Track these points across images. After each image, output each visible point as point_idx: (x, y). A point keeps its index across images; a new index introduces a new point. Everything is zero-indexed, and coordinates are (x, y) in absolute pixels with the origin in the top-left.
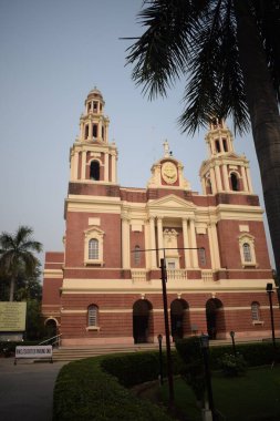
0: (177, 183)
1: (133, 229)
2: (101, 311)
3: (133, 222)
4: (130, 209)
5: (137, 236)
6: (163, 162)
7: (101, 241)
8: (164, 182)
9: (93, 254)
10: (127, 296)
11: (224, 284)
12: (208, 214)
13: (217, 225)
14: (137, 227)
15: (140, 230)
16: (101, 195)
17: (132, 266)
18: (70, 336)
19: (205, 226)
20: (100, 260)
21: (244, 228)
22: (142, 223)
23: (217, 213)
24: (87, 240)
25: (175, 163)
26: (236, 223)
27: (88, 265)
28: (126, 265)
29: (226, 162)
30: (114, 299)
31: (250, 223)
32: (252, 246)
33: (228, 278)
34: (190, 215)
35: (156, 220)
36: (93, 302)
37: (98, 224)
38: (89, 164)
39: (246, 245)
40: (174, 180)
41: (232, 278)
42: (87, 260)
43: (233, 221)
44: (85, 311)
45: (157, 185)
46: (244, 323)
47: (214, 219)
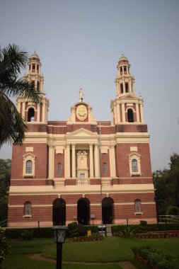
0: (86, 120)
1: (57, 152)
2: (33, 206)
3: (57, 148)
4: (54, 139)
5: (59, 157)
6: (77, 105)
7: (33, 161)
8: (77, 120)
9: (29, 170)
10: (49, 196)
11: (117, 187)
12: (110, 139)
13: (115, 147)
14: (59, 151)
15: (62, 152)
16: (34, 131)
17: (55, 177)
18: (14, 221)
19: (107, 148)
20: (33, 174)
21: (134, 149)
22: (63, 148)
23: (115, 138)
24: (25, 162)
25: (86, 105)
26: (128, 145)
27: (25, 177)
28: (51, 176)
29: (124, 101)
30: (41, 198)
31: (138, 145)
32: (139, 161)
33: (119, 184)
34: (95, 141)
35: (71, 146)
36: (28, 200)
37: (32, 150)
38: (27, 110)
39: (134, 160)
40: (85, 118)
41: (122, 183)
42: (25, 174)
43: (126, 144)
44: (23, 206)
45: (73, 122)
46: (128, 213)
47: (113, 143)
